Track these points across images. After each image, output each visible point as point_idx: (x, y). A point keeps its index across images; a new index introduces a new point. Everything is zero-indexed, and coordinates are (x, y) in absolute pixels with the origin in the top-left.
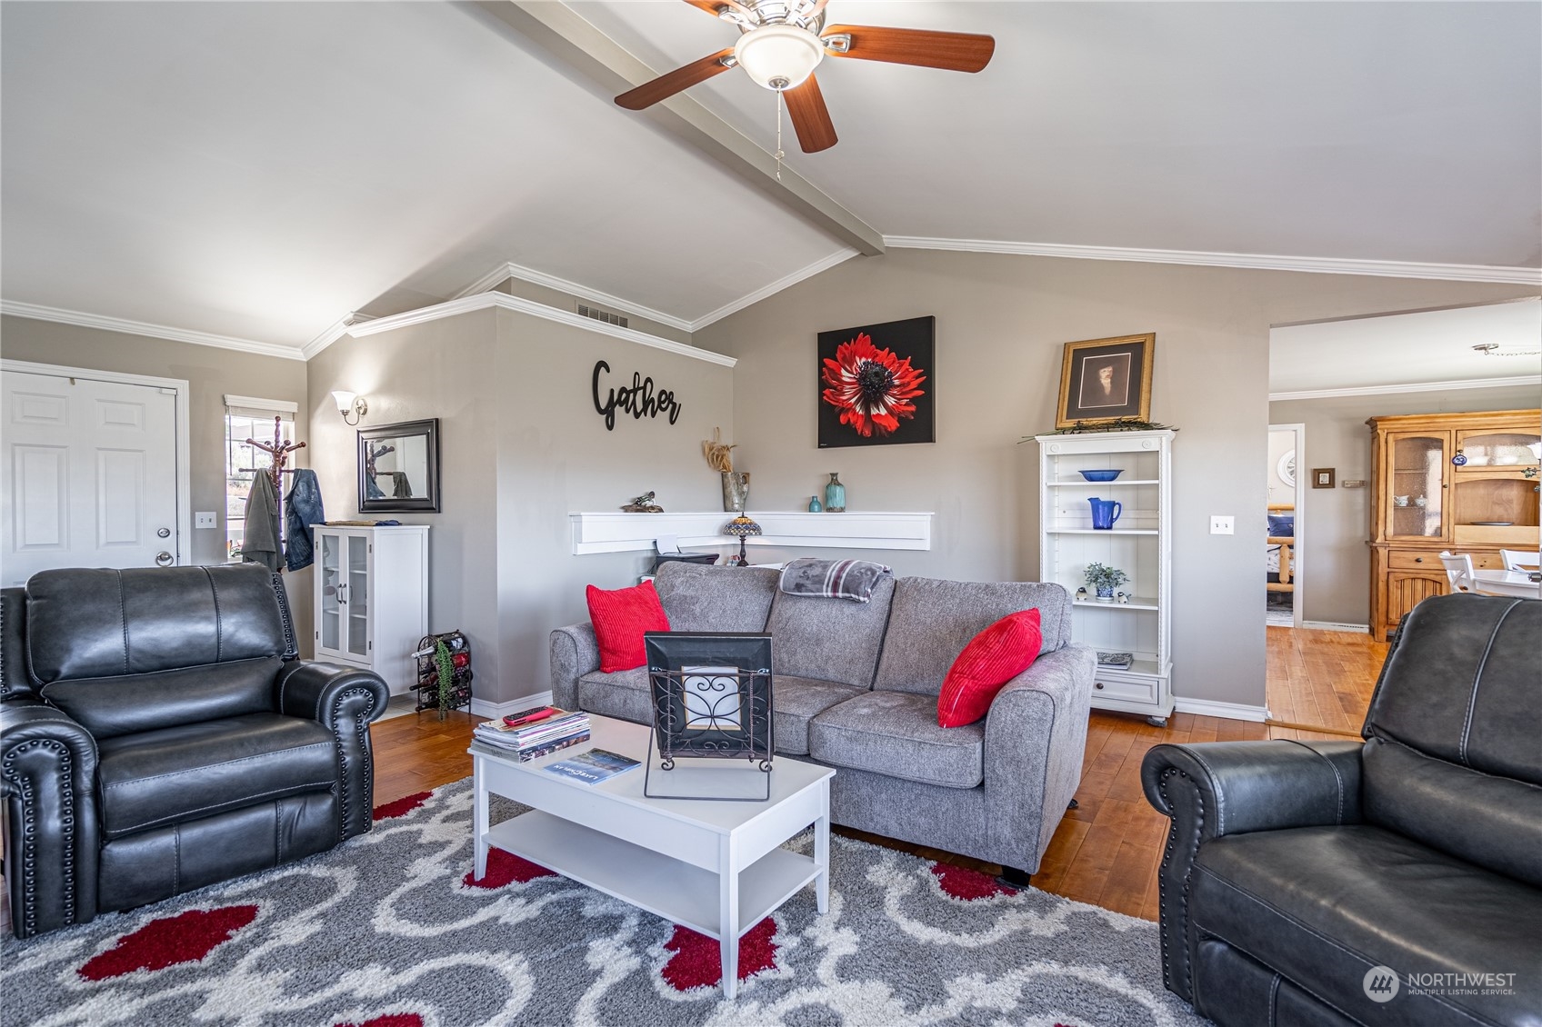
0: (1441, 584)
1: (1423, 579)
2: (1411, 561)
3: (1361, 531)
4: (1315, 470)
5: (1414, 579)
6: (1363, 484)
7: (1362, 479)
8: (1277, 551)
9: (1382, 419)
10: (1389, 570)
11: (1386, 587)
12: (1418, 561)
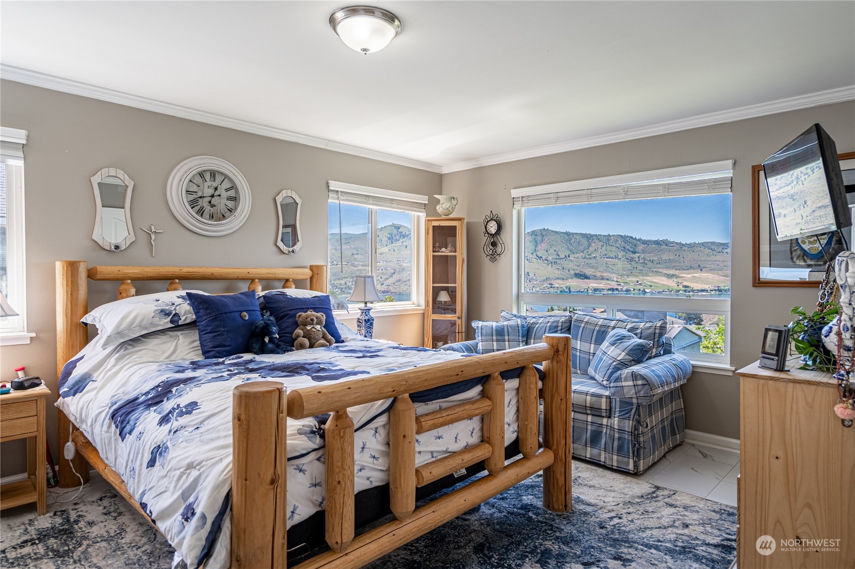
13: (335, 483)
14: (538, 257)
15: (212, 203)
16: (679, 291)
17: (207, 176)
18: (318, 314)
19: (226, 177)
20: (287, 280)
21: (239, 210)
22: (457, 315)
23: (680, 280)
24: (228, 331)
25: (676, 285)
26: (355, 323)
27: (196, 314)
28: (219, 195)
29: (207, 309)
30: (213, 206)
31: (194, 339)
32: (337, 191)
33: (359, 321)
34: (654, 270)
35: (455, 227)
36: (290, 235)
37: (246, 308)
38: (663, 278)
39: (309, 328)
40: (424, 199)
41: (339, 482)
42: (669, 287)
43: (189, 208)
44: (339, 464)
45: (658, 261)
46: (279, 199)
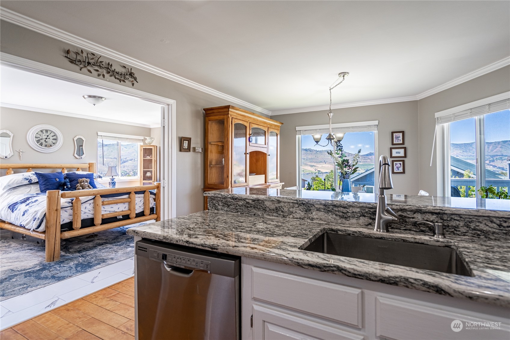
4: (181, 138)
6: (202, 150)
9: (233, 108)
13: (75, 214)
15: (46, 141)
16: (316, 173)
17: (44, 132)
18: (87, 179)
19: (52, 132)
20: (78, 168)
21: (57, 143)
22: (153, 181)
23: (316, 168)
24: (50, 184)
25: (315, 170)
26: (108, 184)
27: (38, 179)
28: (49, 138)
29: (42, 177)
30: (46, 142)
31: (37, 187)
32: (102, 136)
33: (109, 183)
34: (305, 163)
35: (152, 149)
36: (80, 152)
37: (58, 177)
38: (309, 167)
39: (82, 184)
40: (142, 138)
41: (76, 213)
42: (311, 171)
43: (36, 143)
44: (76, 209)
45: (306, 159)
46: (75, 139)
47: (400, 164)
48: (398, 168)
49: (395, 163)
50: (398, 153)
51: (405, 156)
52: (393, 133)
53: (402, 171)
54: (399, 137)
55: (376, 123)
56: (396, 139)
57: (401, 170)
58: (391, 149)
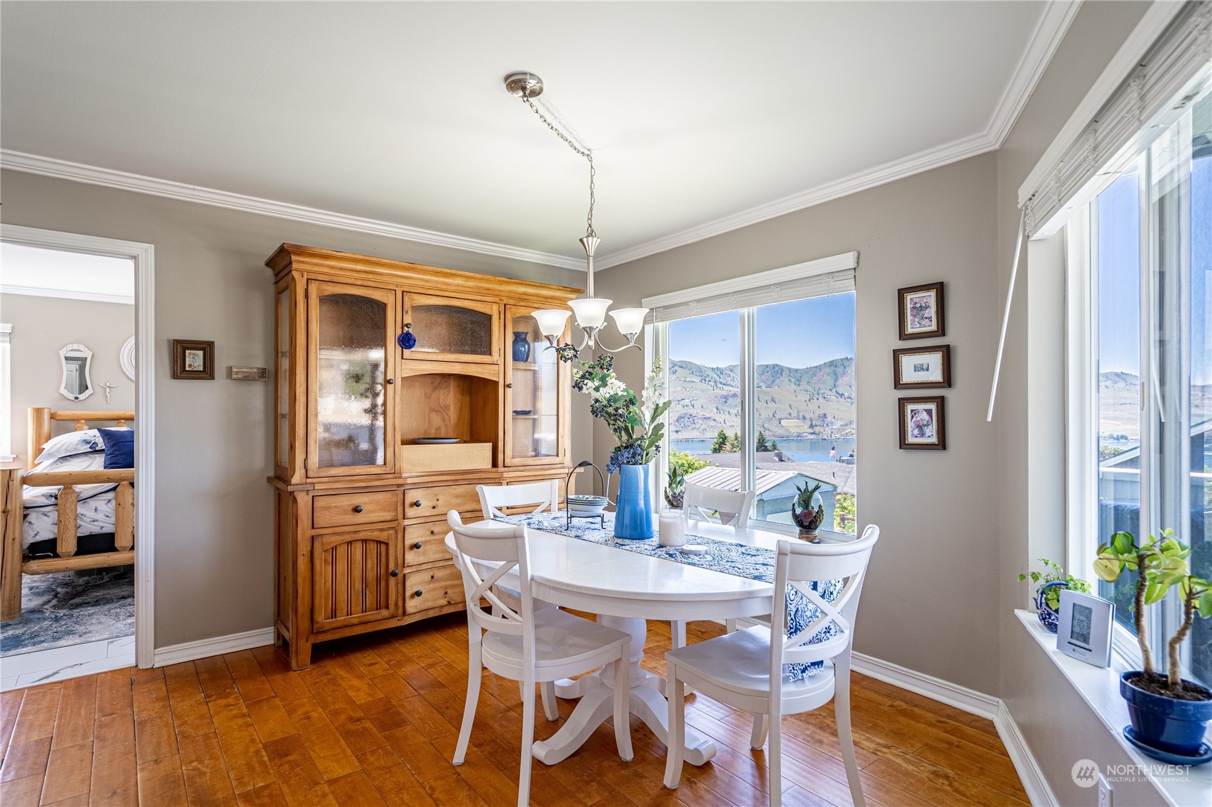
0: (387, 544)
1: (363, 540)
2: (345, 512)
3: (259, 460)
4: (177, 342)
5: (349, 543)
6: (263, 373)
7: (262, 366)
8: (111, 495)
9: (301, 251)
10: (314, 532)
11: (309, 565)
12: (357, 510)
14: (838, 394)
24: (121, 454)
27: (104, 443)
29: (109, 439)
31: (102, 459)
47: (929, 412)
48: (920, 427)
49: (910, 407)
50: (919, 368)
51: (948, 381)
52: (901, 293)
53: (934, 440)
54: (927, 307)
55: (848, 260)
56: (915, 316)
57: (931, 436)
58: (897, 354)
